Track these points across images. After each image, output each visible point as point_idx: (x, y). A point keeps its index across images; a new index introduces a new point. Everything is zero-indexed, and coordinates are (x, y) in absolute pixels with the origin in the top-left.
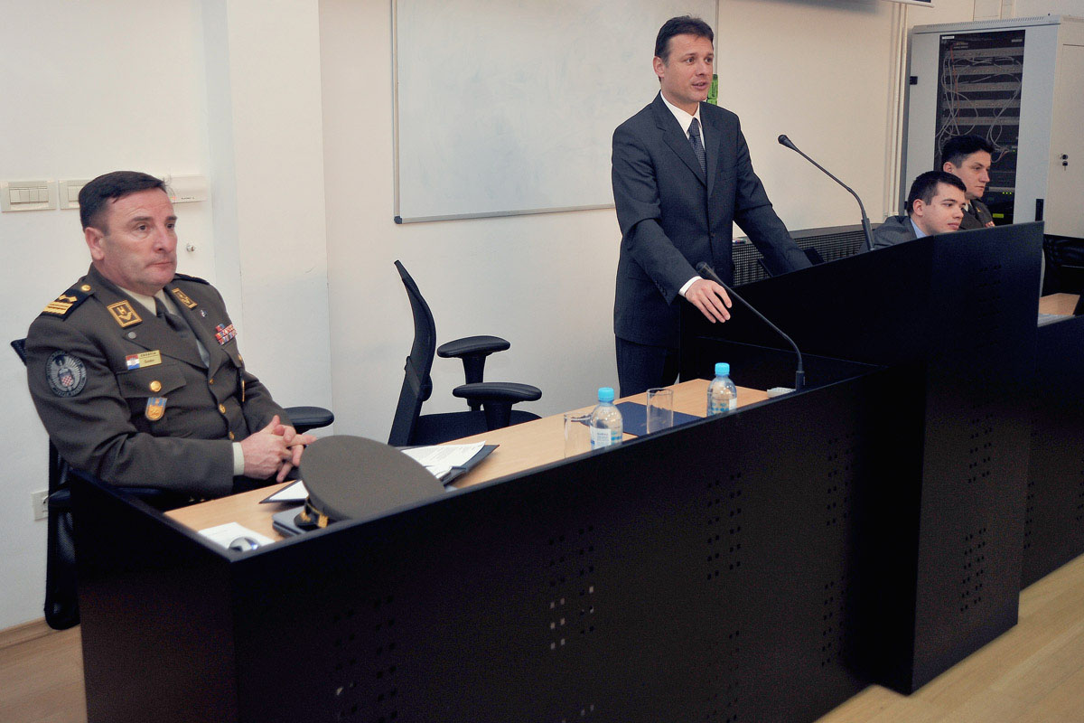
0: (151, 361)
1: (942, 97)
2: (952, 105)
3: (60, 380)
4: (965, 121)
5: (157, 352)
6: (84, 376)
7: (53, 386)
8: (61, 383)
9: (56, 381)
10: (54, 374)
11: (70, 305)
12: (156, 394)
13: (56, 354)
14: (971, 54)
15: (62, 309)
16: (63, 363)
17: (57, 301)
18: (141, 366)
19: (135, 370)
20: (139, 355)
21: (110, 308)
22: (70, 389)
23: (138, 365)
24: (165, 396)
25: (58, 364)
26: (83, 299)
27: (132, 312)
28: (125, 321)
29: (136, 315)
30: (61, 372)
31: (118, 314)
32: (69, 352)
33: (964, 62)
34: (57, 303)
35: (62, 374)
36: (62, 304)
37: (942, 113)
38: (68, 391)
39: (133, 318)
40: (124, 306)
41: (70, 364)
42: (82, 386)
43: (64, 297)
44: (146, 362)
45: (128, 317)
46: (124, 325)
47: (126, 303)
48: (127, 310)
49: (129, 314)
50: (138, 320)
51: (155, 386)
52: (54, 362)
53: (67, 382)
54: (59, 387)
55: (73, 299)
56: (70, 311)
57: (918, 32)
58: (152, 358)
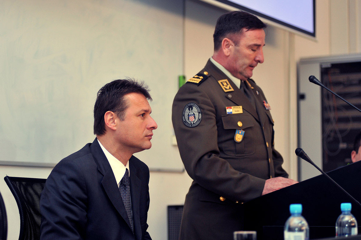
0: (238, 111)
1: (324, 109)
2: (332, 115)
3: (189, 118)
4: (342, 126)
5: (241, 107)
6: (200, 118)
8: (189, 119)
10: (186, 114)
11: (200, 80)
12: (240, 128)
14: (342, 78)
15: (197, 81)
16: (192, 109)
17: (194, 77)
18: (233, 113)
19: (231, 114)
20: (232, 107)
21: (220, 82)
23: (232, 112)
24: (243, 130)
25: (189, 110)
26: (205, 78)
27: (229, 85)
28: (226, 89)
29: (231, 87)
31: (223, 85)
33: (338, 84)
34: (194, 78)
35: (190, 115)
36: (196, 79)
37: (325, 121)
38: (191, 124)
39: (230, 88)
40: (226, 82)
41: (195, 110)
42: (198, 123)
43: (197, 76)
44: (235, 111)
45: (228, 88)
46: (226, 91)
47: (226, 80)
48: (228, 84)
49: (228, 86)
50: (232, 90)
51: (240, 124)
52: (187, 109)
53: (192, 119)
54: (188, 121)
55: (201, 77)
56: (201, 82)
57: (304, 62)
58: (238, 110)
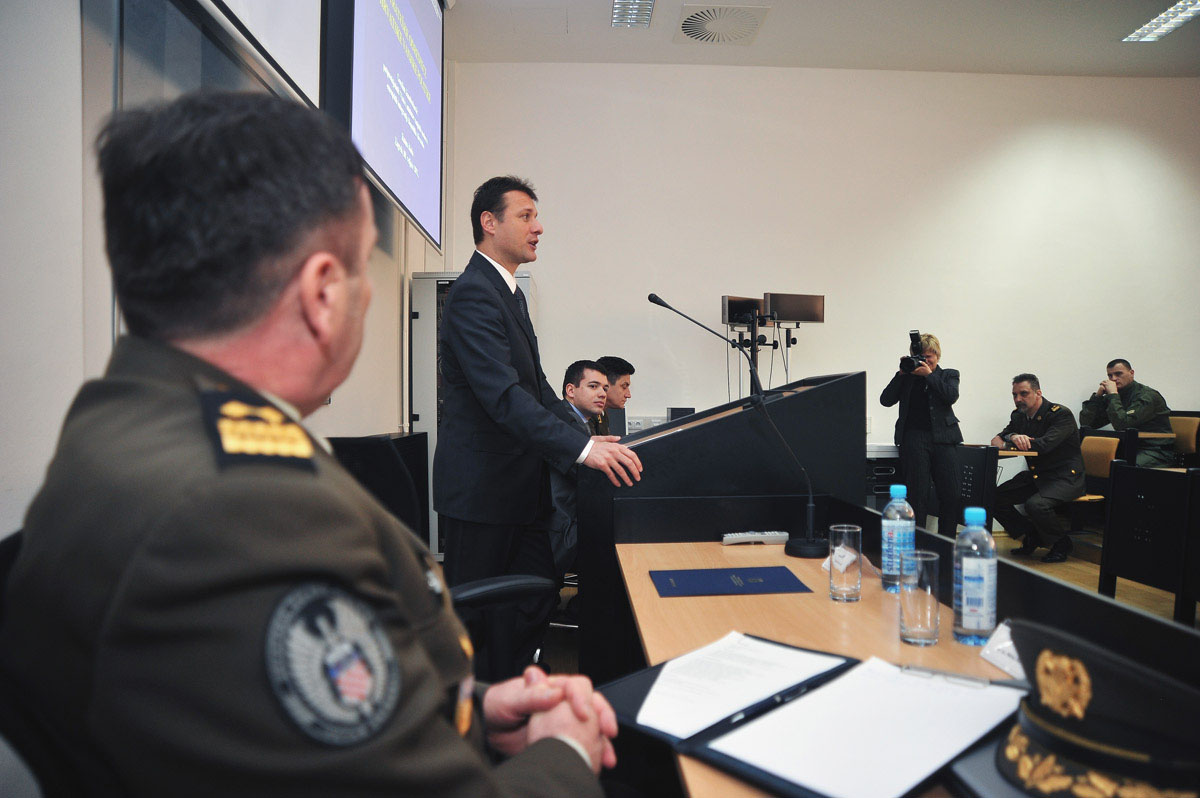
3: (333, 686)
7: (304, 717)
8: (336, 694)
9: (316, 691)
10: (305, 672)
13: (298, 599)
22: (367, 708)
25: (314, 631)
30: (332, 659)
32: (341, 582)
35: (340, 665)
52: (296, 629)
54: (332, 711)
57: (416, 277)
